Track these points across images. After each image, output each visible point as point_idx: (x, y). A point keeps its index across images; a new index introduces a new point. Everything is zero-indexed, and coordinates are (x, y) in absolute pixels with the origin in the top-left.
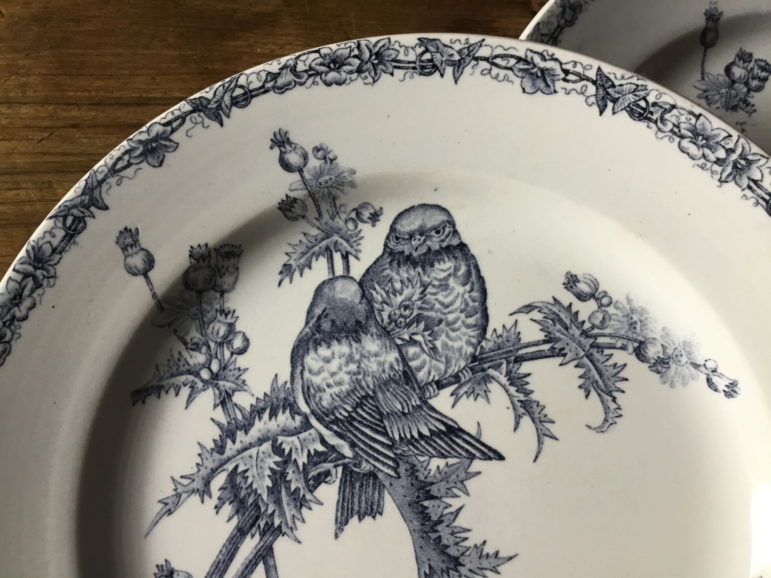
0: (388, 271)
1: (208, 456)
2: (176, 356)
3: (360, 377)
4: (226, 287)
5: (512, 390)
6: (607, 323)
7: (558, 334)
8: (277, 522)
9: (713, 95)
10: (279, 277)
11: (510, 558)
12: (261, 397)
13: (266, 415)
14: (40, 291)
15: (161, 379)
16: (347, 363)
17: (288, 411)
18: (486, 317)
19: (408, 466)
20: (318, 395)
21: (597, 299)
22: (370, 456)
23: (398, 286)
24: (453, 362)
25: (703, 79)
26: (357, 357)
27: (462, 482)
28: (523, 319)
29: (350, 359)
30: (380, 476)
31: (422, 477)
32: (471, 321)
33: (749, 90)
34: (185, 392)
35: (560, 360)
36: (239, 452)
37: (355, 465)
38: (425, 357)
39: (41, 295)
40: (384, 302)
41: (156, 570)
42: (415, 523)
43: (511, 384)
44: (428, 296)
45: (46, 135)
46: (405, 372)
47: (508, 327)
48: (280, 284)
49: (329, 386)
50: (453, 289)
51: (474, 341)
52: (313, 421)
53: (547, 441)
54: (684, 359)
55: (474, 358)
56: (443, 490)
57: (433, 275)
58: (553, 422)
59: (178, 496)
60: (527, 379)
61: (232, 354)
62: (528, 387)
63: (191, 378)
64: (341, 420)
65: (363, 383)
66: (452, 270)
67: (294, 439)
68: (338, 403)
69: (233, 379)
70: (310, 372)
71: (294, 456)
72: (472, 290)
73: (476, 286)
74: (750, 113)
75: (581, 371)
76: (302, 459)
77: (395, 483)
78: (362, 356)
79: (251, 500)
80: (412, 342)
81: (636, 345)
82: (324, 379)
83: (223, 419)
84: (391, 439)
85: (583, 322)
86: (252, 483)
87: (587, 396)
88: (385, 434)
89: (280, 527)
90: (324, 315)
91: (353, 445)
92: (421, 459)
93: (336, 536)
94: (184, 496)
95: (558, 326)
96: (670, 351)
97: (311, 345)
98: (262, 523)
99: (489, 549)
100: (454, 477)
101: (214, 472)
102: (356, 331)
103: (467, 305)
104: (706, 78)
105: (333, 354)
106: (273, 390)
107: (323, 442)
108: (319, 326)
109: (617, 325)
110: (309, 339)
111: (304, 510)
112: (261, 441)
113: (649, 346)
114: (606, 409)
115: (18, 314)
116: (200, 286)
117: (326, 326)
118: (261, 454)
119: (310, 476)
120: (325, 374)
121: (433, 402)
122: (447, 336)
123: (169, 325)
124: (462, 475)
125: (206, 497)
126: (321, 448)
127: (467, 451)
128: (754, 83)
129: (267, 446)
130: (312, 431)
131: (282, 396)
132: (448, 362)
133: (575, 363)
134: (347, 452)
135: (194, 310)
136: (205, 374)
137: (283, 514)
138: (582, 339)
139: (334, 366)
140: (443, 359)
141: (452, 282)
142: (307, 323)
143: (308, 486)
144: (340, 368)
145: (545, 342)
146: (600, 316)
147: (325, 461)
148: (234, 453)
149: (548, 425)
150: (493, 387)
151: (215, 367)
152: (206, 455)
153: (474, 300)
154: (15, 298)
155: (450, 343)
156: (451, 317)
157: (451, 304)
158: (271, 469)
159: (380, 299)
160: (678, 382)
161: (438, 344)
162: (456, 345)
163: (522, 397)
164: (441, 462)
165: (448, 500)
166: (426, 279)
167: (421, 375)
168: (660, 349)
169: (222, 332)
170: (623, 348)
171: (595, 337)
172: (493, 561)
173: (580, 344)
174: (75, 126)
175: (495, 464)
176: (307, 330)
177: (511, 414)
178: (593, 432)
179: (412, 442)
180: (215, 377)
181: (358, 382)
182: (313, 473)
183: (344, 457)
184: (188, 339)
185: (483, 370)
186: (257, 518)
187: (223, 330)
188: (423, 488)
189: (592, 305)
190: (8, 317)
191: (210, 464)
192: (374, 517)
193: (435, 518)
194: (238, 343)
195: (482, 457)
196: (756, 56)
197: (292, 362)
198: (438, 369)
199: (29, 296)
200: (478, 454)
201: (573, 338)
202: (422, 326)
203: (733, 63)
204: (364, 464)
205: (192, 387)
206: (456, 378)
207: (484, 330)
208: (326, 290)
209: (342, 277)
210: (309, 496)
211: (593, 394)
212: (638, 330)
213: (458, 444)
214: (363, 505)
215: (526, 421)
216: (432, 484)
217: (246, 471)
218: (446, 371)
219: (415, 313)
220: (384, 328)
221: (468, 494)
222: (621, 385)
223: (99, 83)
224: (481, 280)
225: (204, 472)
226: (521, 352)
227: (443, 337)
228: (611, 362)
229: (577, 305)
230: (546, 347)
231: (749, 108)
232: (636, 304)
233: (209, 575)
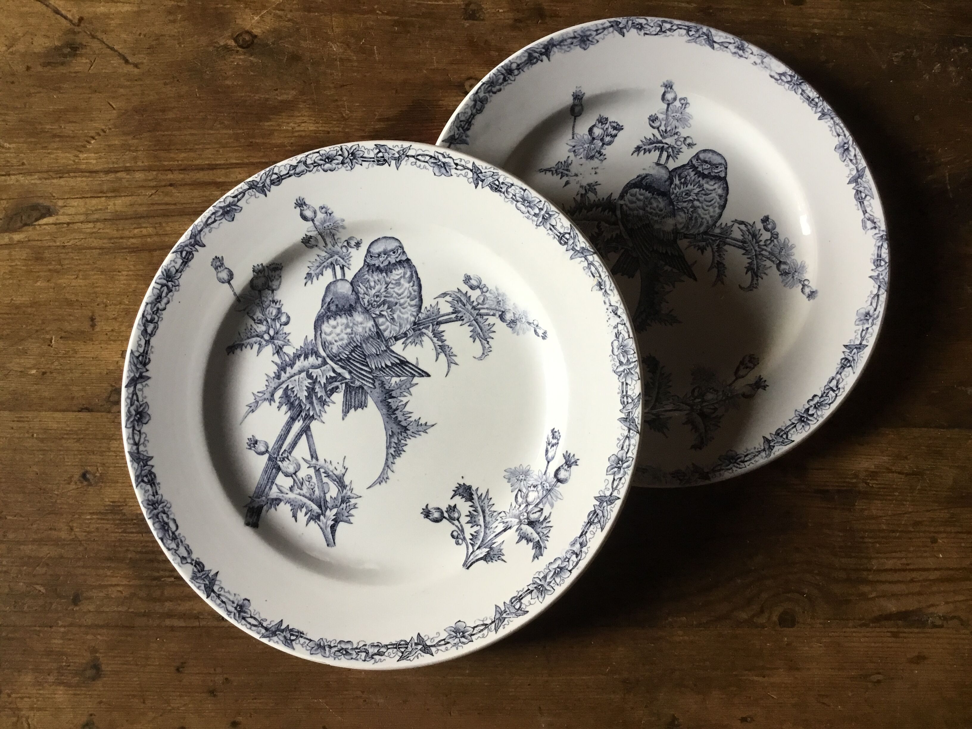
0: (367, 276)
1: (272, 380)
2: (249, 327)
3: (353, 336)
4: (274, 287)
5: (435, 340)
6: (486, 301)
7: (460, 309)
8: (311, 414)
9: (579, 149)
10: (305, 281)
11: (433, 425)
12: (299, 348)
13: (302, 358)
14: (171, 294)
15: (242, 340)
16: (346, 328)
17: (314, 355)
18: (421, 300)
19: (380, 382)
20: (330, 346)
21: (480, 289)
22: (359, 377)
23: (372, 284)
24: (404, 326)
25: (573, 138)
26: (351, 325)
27: (408, 389)
28: (441, 301)
29: (347, 326)
30: (365, 387)
31: (387, 388)
32: (413, 303)
33: (603, 144)
34: (256, 347)
35: (460, 322)
36: (289, 378)
37: (352, 383)
38: (388, 323)
39: (172, 296)
40: (365, 293)
41: (247, 441)
42: (384, 410)
43: (434, 337)
44: (389, 290)
45: (153, 191)
46: (377, 332)
47: (433, 306)
48: (305, 285)
49: (336, 341)
50: (403, 285)
51: (415, 314)
52: (328, 361)
53: (453, 366)
54: (524, 320)
55: (415, 323)
56: (398, 394)
57: (392, 277)
58: (456, 356)
59: (257, 402)
60: (442, 334)
61: (281, 325)
62: (444, 338)
63: (259, 339)
64: (344, 360)
65: (355, 339)
66: (402, 275)
67: (318, 370)
68: (341, 350)
69: (282, 339)
70: (325, 333)
71: (318, 380)
72: (413, 286)
73: (416, 283)
74: (602, 161)
75: (471, 328)
76: (323, 381)
77: (373, 391)
78: (354, 324)
79: (297, 402)
80: (381, 315)
81: (500, 313)
82: (333, 338)
83: (278, 361)
84: (370, 368)
85: (473, 302)
86: (296, 395)
87: (474, 342)
88: (367, 366)
89: (313, 415)
90: (332, 301)
91: (350, 372)
92: (387, 378)
93: (343, 419)
94: (260, 402)
95: (460, 304)
96: (517, 316)
97: (325, 319)
98: (303, 414)
99: (422, 421)
100: (404, 386)
101: (276, 389)
102: (350, 310)
103: (411, 294)
104: (575, 137)
105: (338, 323)
106: (305, 344)
107: (334, 371)
108: (329, 308)
109: (491, 303)
110: (324, 316)
111: (326, 407)
112: (300, 372)
113: (507, 313)
114: (484, 348)
115: (160, 307)
116: (260, 288)
117: (333, 308)
118: (301, 379)
119: (328, 389)
120: (334, 335)
121: (393, 348)
122: (400, 311)
123: (244, 310)
124: (408, 386)
125: (272, 402)
126: (333, 375)
127: (411, 373)
128: (607, 139)
129: (304, 375)
130: (328, 366)
131: (311, 347)
132: (401, 326)
133: (468, 324)
134: (347, 376)
135: (257, 301)
136: (266, 337)
137: (314, 409)
138: (472, 311)
139: (338, 330)
140: (398, 324)
141: (402, 281)
142: (322, 307)
143: (327, 394)
144: (342, 331)
145: (453, 313)
146: (482, 298)
147: (336, 381)
148: (286, 379)
149: (453, 358)
150: (425, 339)
151: (272, 332)
152: (271, 380)
153: (415, 291)
154: (158, 298)
155: (402, 315)
156: (402, 301)
157: (402, 294)
158: (307, 387)
159: (363, 292)
160: (521, 332)
161: (395, 316)
162: (405, 316)
163: (440, 343)
164: (397, 379)
165: (401, 398)
166: (388, 280)
167: (386, 334)
168: (512, 315)
169: (274, 314)
170: (494, 315)
171: (479, 309)
172: (424, 427)
173: (471, 314)
174: (171, 185)
175: (425, 379)
176: (322, 310)
177: (434, 353)
178: (476, 360)
179: (382, 369)
180: (272, 338)
181: (352, 338)
182: (330, 387)
183: (346, 379)
184: (255, 317)
185: (420, 330)
186: (301, 412)
187: (274, 312)
188: (387, 393)
189: (478, 291)
190: (155, 309)
191: (273, 385)
192: (363, 409)
193: (394, 407)
194: (284, 319)
195: (419, 376)
196: (610, 120)
197: (315, 329)
198: (395, 330)
199: (166, 297)
200: (416, 374)
201: (467, 310)
202: (386, 306)
203: (594, 126)
204: (357, 382)
205: (260, 344)
206: (405, 334)
207: (420, 307)
208: (332, 287)
209: (341, 279)
210: (328, 400)
211: (477, 340)
212: (501, 305)
213: (406, 370)
214: (357, 403)
215: (442, 356)
216: (393, 390)
217: (293, 388)
218: (399, 331)
219: (382, 299)
220: (366, 308)
221: (411, 395)
222: (492, 335)
223: (183, 155)
224: (418, 279)
225: (270, 389)
226: (440, 319)
227: (398, 312)
228: (487, 323)
229: (470, 292)
230: (453, 316)
231: (602, 157)
232: (500, 292)
233: (277, 441)
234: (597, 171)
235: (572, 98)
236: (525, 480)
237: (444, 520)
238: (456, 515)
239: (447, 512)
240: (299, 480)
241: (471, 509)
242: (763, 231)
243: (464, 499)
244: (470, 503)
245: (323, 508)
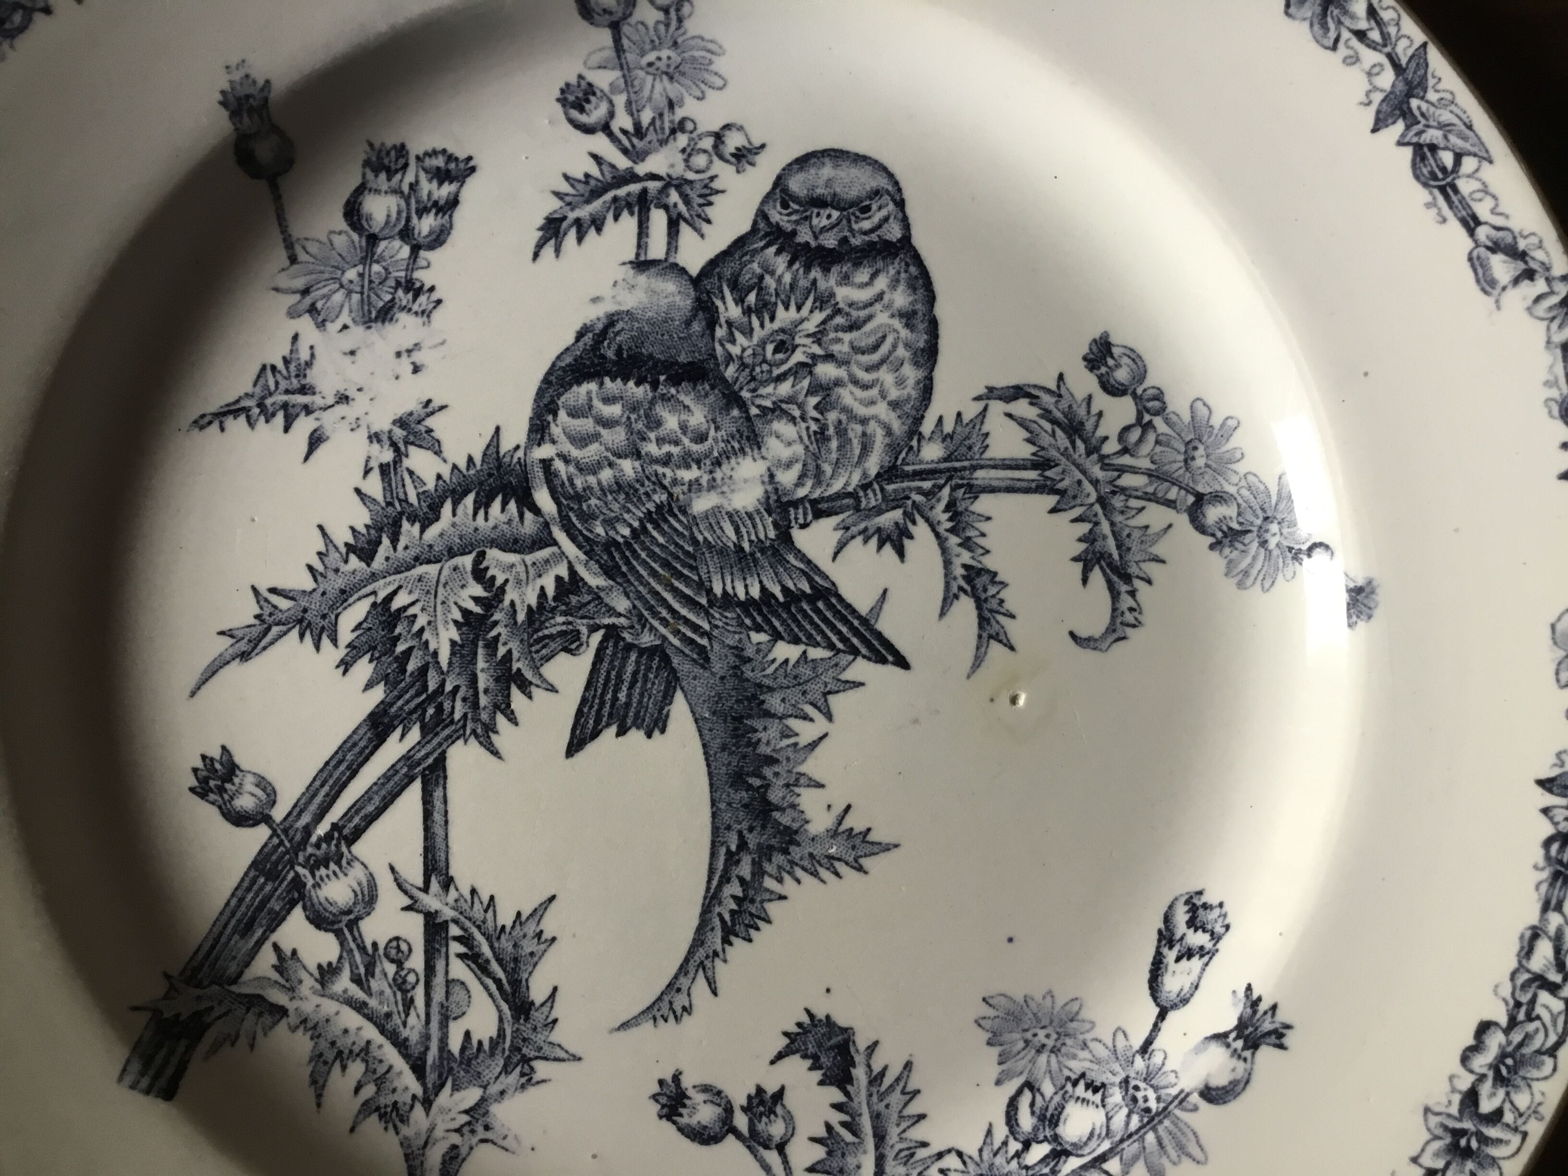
234: (417, 357)
235: (224, 114)
242: (1102, 401)
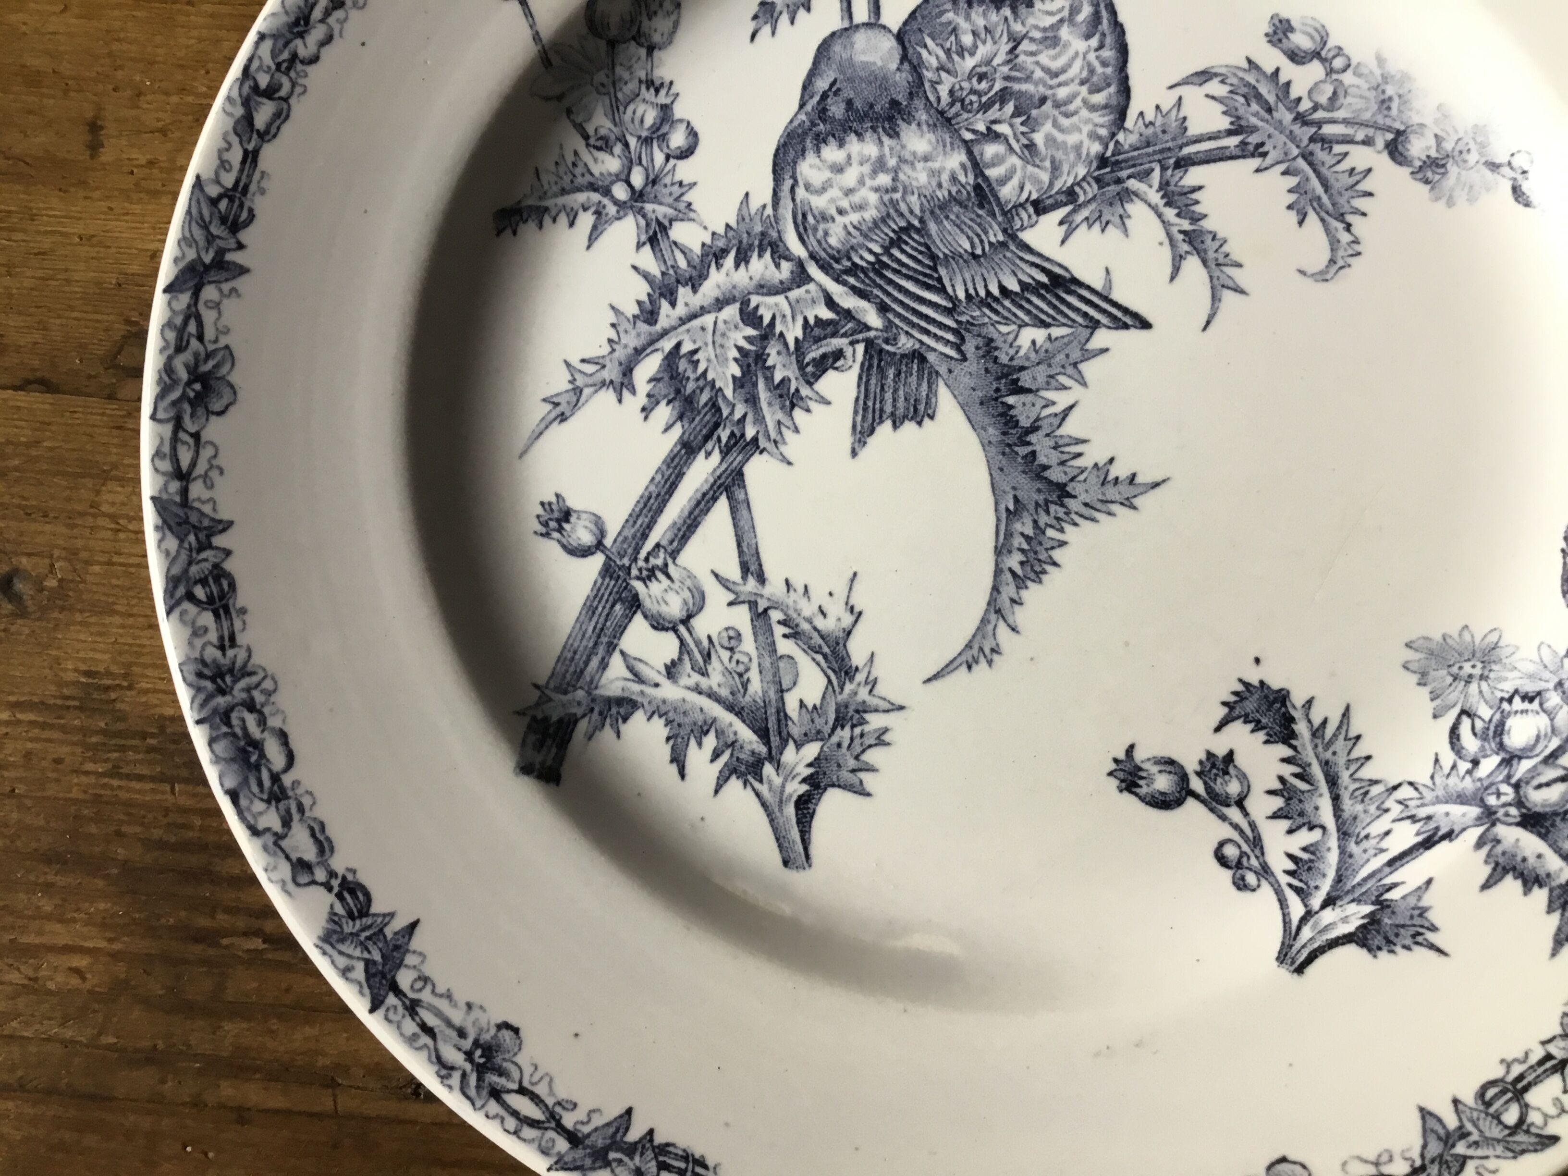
0: (950, 15)
1: (629, 327)
2: (570, 158)
3: (897, 196)
4: (656, 38)
5: (1170, 213)
6: (1341, 100)
7: (1254, 121)
8: (750, 433)
10: (751, 26)
11: (1156, 485)
12: (721, 230)
13: (729, 261)
14: (339, 14)
15: (543, 196)
16: (874, 172)
17: (768, 255)
18: (1125, 90)
19: (980, 341)
20: (822, 227)
21: (1323, 60)
22: (913, 325)
23: (967, 40)
24: (1065, 168)
26: (892, 162)
27: (1075, 365)
28: (1193, 95)
29: (880, 166)
30: (931, 357)
31: (1004, 359)
32: (1099, 98)
34: (586, 220)
35: (1255, 162)
36: (683, 321)
37: (887, 341)
38: (1014, 160)
39: (341, 22)
40: (941, 68)
41: (540, 510)
42: (991, 430)
43: (1168, 204)
44: (1022, 58)
46: (977, 187)
47: (1165, 108)
48: (753, 37)
49: (841, 212)
50: (1067, 45)
51: (1103, 132)
52: (813, 270)
53: (1228, 296)
54: (1473, 158)
55: (1103, 161)
56: (1041, 379)
57: (1031, 21)
58: (1240, 266)
59: (578, 391)
60: (1195, 196)
61: (668, 158)
62: (1197, 208)
63: (595, 197)
64: (863, 269)
65: (903, 207)
66: (1066, 13)
67: (780, 299)
68: (858, 239)
69: (670, 200)
70: (807, 187)
71: (779, 328)
72: (1101, 46)
73: (1109, 40)
75: (1292, 181)
76: (794, 332)
77: (958, 368)
78: (902, 160)
79: (704, 397)
80: (991, 135)
81: (1390, 136)
82: (832, 200)
83: (653, 266)
84: (950, 298)
85: (1299, 99)
86: (705, 373)
87: (1301, 223)
88: (941, 290)
89: (755, 440)
90: (834, 89)
91: (883, 309)
92: (1004, 329)
93: (854, 453)
94: (587, 392)
95: (1255, 107)
96: (1448, 146)
97: (809, 143)
98: (724, 435)
99: (1119, 470)
100: (1061, 357)
101: (639, 353)
102: (891, 119)
103: (1092, 71)
105: (849, 157)
106: (741, 219)
107: (830, 303)
108: (824, 110)
109: (1359, 104)
110: (805, 133)
111: (798, 413)
112: (720, 304)
113: (1413, 139)
114: (1334, 244)
115: (302, 52)
116: (613, 32)
117: (837, 109)
118: (720, 324)
119: (807, 360)
120: (834, 193)
121: (1026, 236)
122: (1055, 124)
123: (560, 98)
124: (1076, 355)
125: (626, 393)
126: (826, 314)
127: (1085, 315)
129: (731, 312)
130: (811, 287)
131: (758, 228)
132: (1055, 168)
133: (1282, 167)
134: (873, 319)
135: (601, 77)
136: (620, 192)
137: (760, 419)
138: (1297, 129)
139: (850, 178)
140: (1047, 164)
141: (1065, 33)
142: (802, 106)
143: (804, 374)
144: (861, 182)
145: (1230, 133)
146: (1328, 90)
147: (834, 335)
148: (674, 322)
149: (1230, 271)
150: (1137, 210)
151: (638, 179)
152: (624, 325)
153: (1104, 64)
154: (296, 23)
155: (1060, 137)
156: (1062, 93)
157: (1063, 70)
158: (740, 349)
159: (934, 63)
160: (1461, 196)
161: (1039, 138)
162: (1072, 139)
163: (1186, 225)
164: (1039, 335)
165: (1050, 395)
166: (1017, 27)
167: (1007, 192)
168: (1432, 142)
169: (649, 120)
170: (1368, 142)
171: (1319, 124)
172: (1126, 490)
173: (1292, 136)
175: (1134, 335)
176: (802, 117)
177: (1166, 253)
178: (1309, 282)
179: (988, 302)
180: (638, 196)
181: (894, 204)
182: (814, 353)
183: (868, 328)
184: (591, 131)
185: (1119, 181)
186: (717, 425)
187: (651, 117)
188: (1005, 376)
189: (1315, 70)
190: (285, 55)
191: (631, 341)
192: (920, 423)
193: (1025, 422)
194: (678, 139)
195: (1110, 325)
197: (774, 172)
198: (1036, 181)
199: (322, 21)
200: (1104, 320)
201: (1279, 125)
202: (1010, 108)
204: (903, 339)
205: (598, 213)
206: (1070, 194)
207: (1122, 113)
208: (837, 48)
209: (867, 25)
210: (805, 391)
211: (1312, 218)
212: (1394, 112)
213: (1069, 306)
214: (901, 403)
215: (1192, 265)
216: (1022, 368)
217: (695, 351)
218: (1051, 184)
219: (997, 87)
220: (942, 113)
221: (1084, 384)
222: (1361, 203)
224: (1119, 29)
225: (621, 353)
226: (1186, 151)
227: (1048, 127)
228: (1345, 165)
229: (1289, 71)
230: (1233, 141)
232: (1392, 67)
233: (633, 518)
236: (1482, 677)
237: (1191, 802)
238: (1234, 788)
239: (1199, 774)
240: (698, 643)
241: (1288, 770)
243: (1261, 736)
244: (1284, 751)
245: (775, 740)
